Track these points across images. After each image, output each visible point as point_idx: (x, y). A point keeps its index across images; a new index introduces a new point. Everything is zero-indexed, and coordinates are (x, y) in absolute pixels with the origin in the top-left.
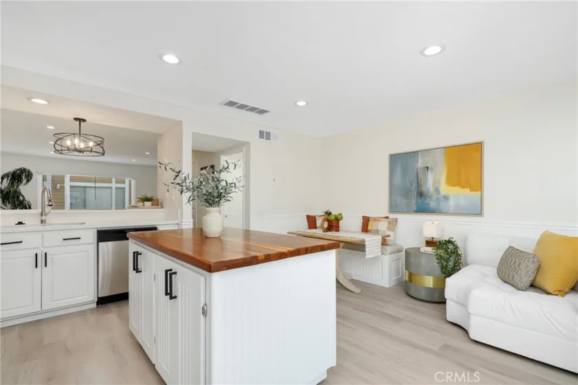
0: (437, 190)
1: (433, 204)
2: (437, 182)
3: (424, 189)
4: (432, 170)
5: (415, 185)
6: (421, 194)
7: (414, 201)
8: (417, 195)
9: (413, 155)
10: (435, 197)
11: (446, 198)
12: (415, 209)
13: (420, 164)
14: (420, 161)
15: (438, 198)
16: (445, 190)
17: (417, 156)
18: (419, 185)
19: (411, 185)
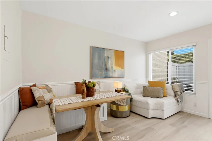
0: (112, 68)
1: (110, 74)
2: (112, 64)
3: (108, 67)
4: (110, 58)
5: (104, 65)
6: (106, 69)
7: (104, 72)
9: (103, 49)
10: (111, 70)
11: (115, 71)
12: (104, 76)
13: (106, 55)
14: (106, 54)
15: (112, 71)
16: (115, 68)
17: (105, 51)
18: (105, 65)
19: (102, 64)
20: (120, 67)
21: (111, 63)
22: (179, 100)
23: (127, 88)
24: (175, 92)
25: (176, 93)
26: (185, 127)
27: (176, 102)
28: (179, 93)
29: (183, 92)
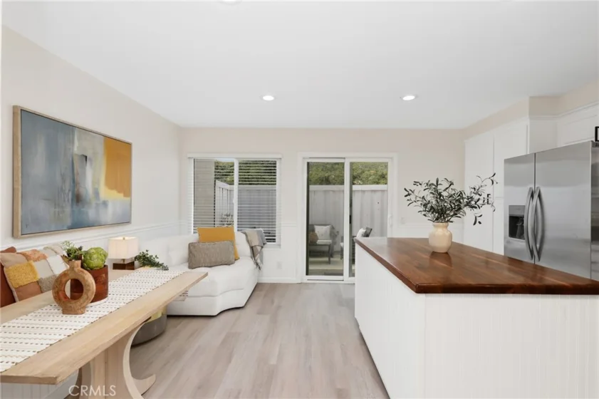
0: (97, 193)
1: (91, 214)
2: (96, 182)
3: (82, 191)
4: (91, 160)
5: (68, 185)
6: (78, 199)
7: (68, 210)
8: (72, 200)
9: (68, 128)
10: (94, 203)
11: (105, 204)
12: (69, 222)
13: (76, 149)
14: (76, 143)
15: (97, 205)
16: (105, 193)
17: (73, 132)
18: (75, 183)
19: (64, 181)
20: (119, 192)
21: (94, 178)
22: (259, 261)
23: (150, 254)
24: (252, 248)
25: (254, 248)
26: (279, 307)
27: (255, 266)
28: (259, 248)
29: (264, 244)
